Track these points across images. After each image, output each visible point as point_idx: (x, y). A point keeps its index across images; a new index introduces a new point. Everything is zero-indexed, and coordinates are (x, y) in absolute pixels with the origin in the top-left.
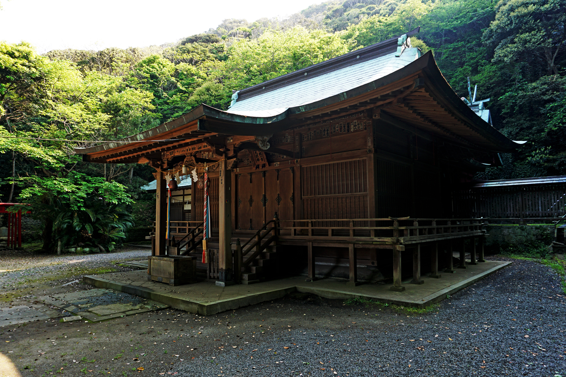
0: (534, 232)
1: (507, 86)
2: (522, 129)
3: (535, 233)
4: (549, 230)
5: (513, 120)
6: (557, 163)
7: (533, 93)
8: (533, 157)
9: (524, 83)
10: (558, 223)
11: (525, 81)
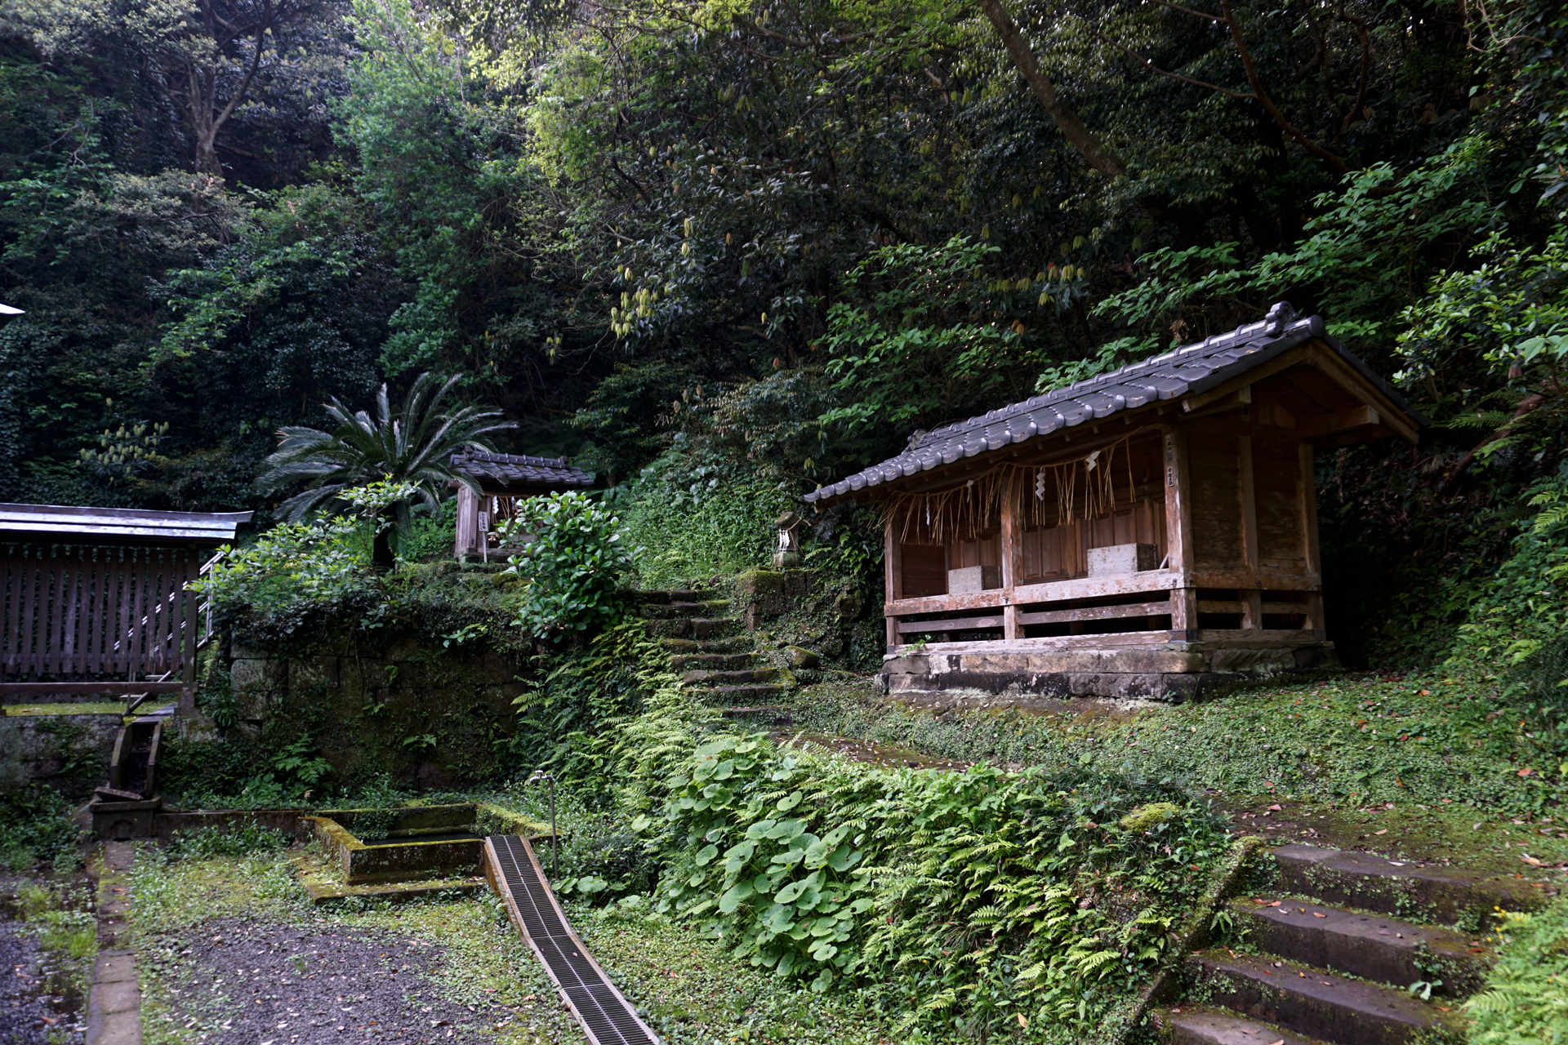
0: (29, 745)
1: (39, 160)
2: (73, 341)
3: (31, 750)
4: (92, 736)
5: (47, 297)
6: (179, 484)
7: (130, 211)
8: (102, 450)
9: (103, 166)
10: (143, 700)
11: (105, 161)
